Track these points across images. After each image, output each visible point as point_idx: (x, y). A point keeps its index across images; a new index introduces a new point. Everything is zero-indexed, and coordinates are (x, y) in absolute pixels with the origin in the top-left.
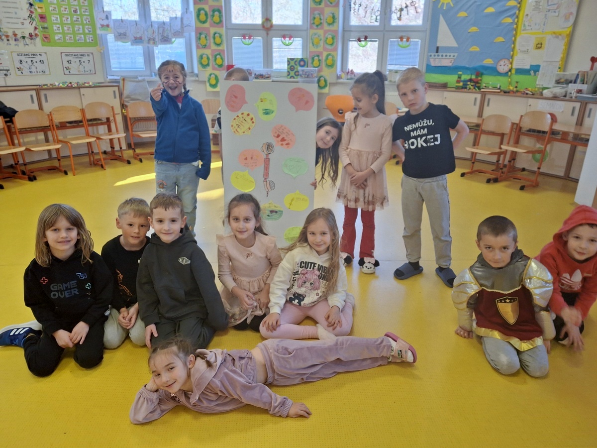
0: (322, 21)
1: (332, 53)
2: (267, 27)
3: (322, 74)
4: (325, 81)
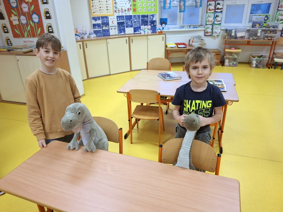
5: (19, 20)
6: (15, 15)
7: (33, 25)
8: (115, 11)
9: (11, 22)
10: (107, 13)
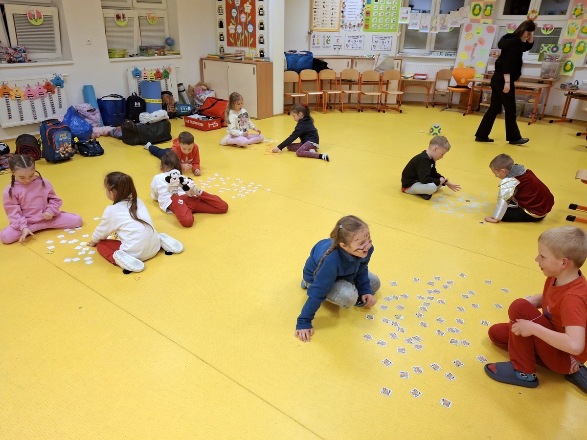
0: (583, 12)
3: (570, 59)
4: (572, 65)
5: (236, 29)
6: (233, 24)
7: (247, 35)
8: (342, 26)
9: (228, 31)
10: (331, 28)
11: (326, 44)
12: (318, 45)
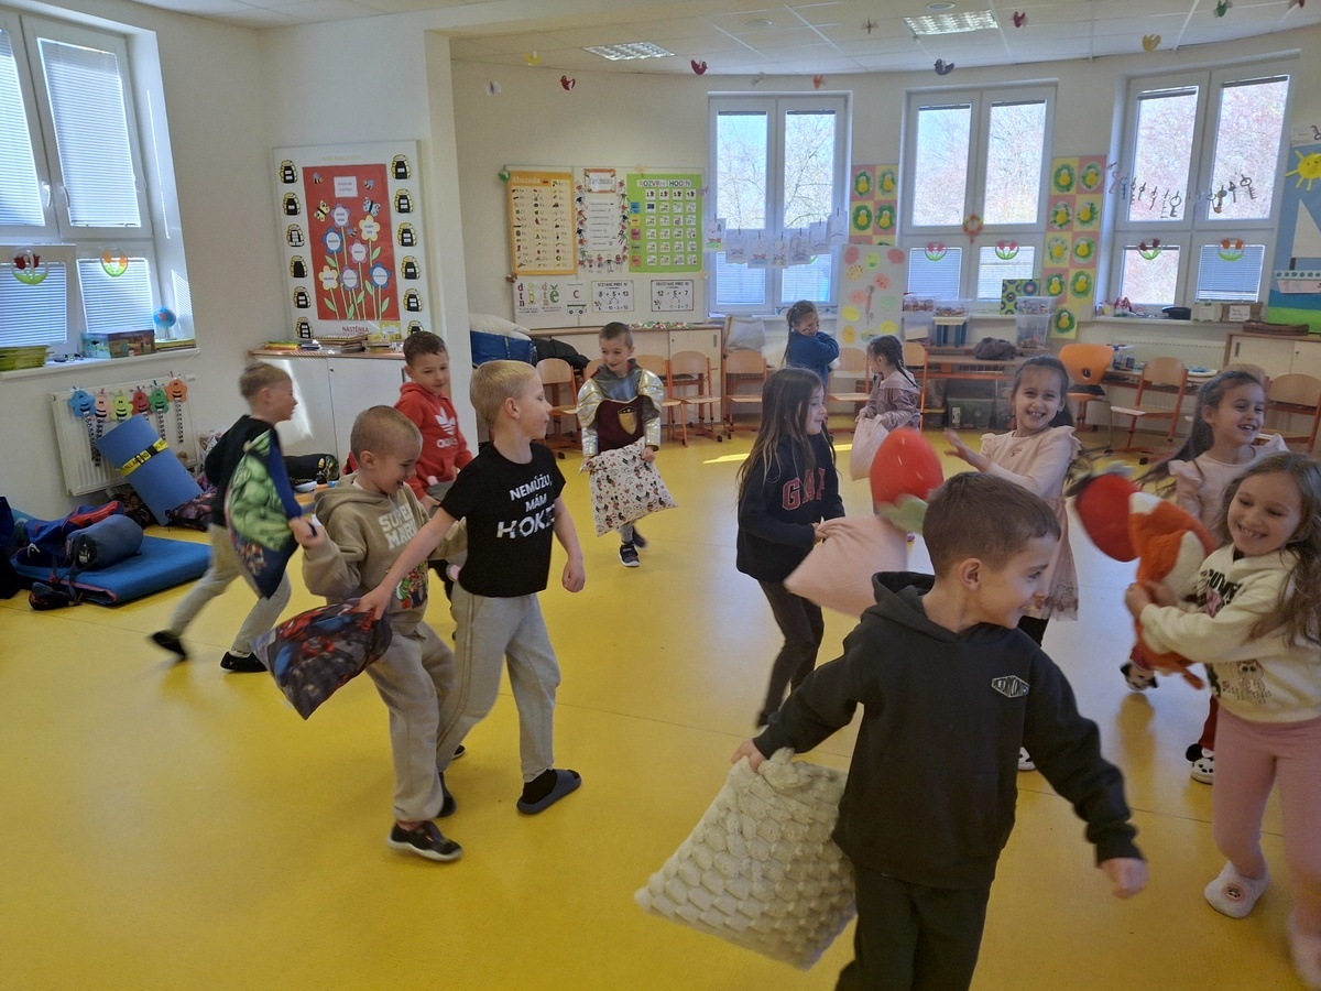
0: (1070, 218)
1: (1087, 271)
2: (973, 230)
3: (1065, 306)
4: (1071, 318)
5: (339, 280)
6: (332, 268)
7: (372, 293)
8: (581, 263)
9: (318, 284)
10: (557, 268)
11: (551, 304)
12: (532, 306)
